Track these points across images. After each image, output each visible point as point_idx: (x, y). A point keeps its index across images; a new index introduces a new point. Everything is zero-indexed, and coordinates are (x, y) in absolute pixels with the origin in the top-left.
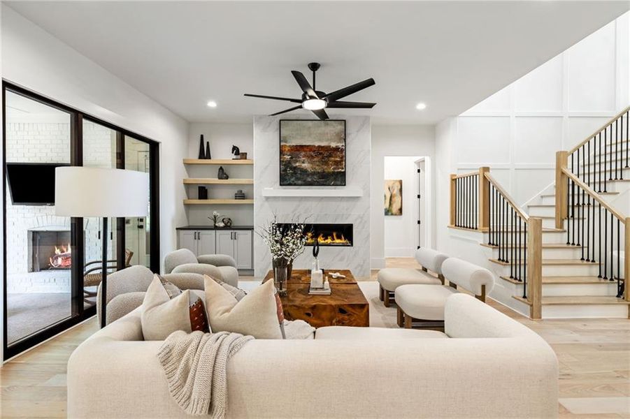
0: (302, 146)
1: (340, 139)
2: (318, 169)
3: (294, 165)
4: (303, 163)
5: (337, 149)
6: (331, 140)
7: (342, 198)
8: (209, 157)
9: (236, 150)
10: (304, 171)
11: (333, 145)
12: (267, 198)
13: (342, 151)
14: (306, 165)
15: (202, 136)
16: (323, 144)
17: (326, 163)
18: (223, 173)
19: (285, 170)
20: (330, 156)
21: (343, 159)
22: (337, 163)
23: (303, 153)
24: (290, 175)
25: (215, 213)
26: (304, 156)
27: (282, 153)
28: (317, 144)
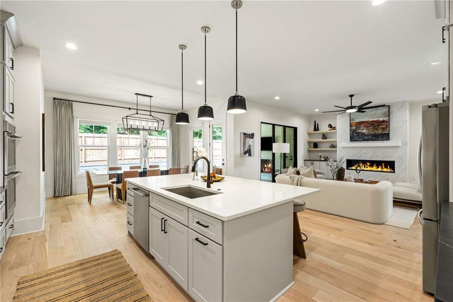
0: (362, 122)
1: (385, 116)
2: (372, 133)
3: (358, 131)
4: (363, 130)
5: (384, 121)
6: (379, 117)
7: (387, 147)
8: (318, 130)
9: (330, 126)
10: (363, 134)
11: (381, 119)
12: (344, 148)
13: (387, 122)
14: (365, 131)
15: (315, 121)
16: (374, 120)
17: (377, 129)
18: (324, 136)
19: (353, 134)
20: (379, 125)
21: (388, 126)
22: (383, 129)
23: (363, 125)
24: (355, 136)
25: (320, 154)
26: (364, 126)
27: (351, 126)
28: (371, 120)
